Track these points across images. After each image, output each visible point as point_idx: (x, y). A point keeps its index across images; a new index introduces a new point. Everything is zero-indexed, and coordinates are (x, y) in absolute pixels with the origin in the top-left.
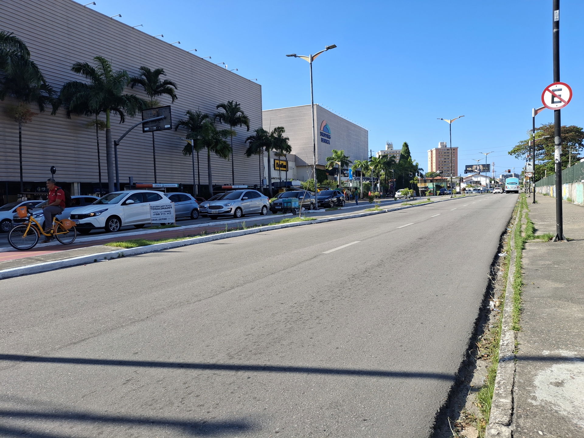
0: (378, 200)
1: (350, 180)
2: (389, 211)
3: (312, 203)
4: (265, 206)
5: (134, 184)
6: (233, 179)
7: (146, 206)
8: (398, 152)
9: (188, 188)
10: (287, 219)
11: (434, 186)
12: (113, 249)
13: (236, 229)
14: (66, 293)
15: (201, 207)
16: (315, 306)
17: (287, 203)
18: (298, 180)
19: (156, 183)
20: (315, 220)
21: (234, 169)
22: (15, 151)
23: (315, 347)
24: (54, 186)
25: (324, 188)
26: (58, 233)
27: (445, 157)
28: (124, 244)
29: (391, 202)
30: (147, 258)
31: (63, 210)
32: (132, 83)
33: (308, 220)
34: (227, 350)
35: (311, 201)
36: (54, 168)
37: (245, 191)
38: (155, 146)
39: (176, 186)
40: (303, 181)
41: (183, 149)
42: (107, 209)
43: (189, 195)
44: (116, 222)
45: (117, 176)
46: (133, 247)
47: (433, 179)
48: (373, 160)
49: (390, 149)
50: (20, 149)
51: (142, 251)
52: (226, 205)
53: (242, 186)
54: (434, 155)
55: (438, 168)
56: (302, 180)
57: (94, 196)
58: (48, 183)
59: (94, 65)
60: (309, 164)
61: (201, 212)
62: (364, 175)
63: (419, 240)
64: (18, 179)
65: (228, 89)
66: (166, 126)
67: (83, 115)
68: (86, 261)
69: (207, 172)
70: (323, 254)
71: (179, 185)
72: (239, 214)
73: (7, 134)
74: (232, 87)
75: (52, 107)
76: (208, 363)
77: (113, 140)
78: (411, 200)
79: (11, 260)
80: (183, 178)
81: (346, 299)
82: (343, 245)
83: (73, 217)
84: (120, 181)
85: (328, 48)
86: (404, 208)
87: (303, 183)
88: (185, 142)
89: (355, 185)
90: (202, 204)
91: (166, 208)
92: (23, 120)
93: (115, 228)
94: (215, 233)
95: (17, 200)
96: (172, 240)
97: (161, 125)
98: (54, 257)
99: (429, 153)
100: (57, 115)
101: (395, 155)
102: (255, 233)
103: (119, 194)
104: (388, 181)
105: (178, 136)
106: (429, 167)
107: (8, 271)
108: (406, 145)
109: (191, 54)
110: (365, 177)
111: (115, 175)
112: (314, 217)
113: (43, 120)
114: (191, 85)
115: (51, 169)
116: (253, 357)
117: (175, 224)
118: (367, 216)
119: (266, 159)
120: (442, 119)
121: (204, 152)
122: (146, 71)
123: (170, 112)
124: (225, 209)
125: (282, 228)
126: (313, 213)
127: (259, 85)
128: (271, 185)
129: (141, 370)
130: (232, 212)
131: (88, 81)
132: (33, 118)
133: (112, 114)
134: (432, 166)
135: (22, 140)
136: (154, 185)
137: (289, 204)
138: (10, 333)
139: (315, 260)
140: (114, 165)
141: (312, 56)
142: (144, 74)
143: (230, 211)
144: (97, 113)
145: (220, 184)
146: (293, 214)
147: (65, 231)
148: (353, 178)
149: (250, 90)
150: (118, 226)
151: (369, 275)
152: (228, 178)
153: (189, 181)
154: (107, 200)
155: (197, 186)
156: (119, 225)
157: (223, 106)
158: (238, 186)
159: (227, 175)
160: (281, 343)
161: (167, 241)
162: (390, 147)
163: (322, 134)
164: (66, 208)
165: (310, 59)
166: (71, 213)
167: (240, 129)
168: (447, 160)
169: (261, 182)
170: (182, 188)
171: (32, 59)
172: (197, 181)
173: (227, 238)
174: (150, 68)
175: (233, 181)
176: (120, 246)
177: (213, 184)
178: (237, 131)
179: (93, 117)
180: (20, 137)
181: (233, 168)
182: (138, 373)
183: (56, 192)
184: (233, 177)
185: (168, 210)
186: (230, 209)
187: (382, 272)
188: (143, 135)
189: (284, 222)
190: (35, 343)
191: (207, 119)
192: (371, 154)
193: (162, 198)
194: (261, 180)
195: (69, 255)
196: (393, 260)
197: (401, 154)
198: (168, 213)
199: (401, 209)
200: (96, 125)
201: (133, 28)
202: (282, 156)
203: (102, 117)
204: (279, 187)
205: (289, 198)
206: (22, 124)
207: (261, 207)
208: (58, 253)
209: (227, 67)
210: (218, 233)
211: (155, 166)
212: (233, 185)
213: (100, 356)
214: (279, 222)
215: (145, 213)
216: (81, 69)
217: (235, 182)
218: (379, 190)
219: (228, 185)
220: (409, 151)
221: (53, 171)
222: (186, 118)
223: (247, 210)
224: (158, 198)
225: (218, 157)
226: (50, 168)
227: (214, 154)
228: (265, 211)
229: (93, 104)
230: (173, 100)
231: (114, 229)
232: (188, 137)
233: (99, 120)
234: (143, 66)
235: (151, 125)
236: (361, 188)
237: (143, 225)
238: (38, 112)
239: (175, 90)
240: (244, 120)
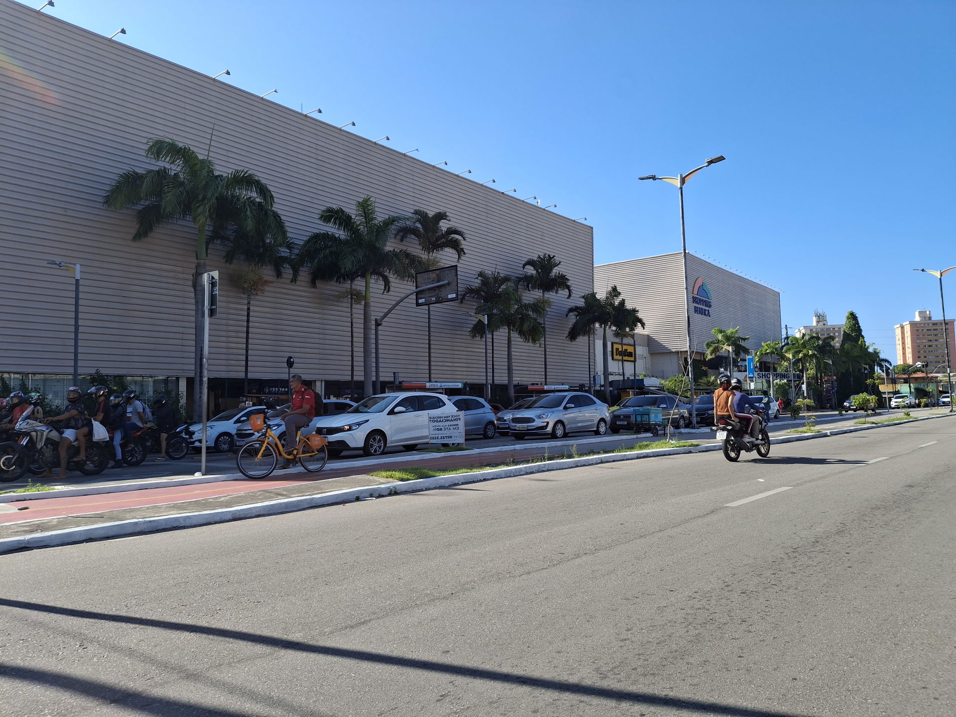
0: (811, 414)
1: (749, 378)
2: (832, 434)
3: (683, 416)
4: (602, 420)
5: (400, 383)
6: (546, 375)
7: (423, 417)
8: (836, 329)
9: (476, 389)
10: (645, 443)
11: (913, 390)
12: (382, 481)
13: (562, 457)
14: (325, 546)
15: (499, 419)
16: (734, 600)
17: (642, 415)
18: (653, 376)
19: (430, 381)
20: (697, 445)
21: (547, 360)
22: (240, 335)
23: (751, 674)
24: (300, 386)
25: (701, 391)
26: (302, 454)
27: (930, 338)
28: (398, 474)
29: (833, 418)
30: (431, 497)
31: (311, 421)
32: (401, 234)
33: (684, 446)
34: (594, 663)
35: (681, 413)
36: (292, 360)
37: (570, 395)
38: (432, 325)
39: (460, 385)
40: (663, 378)
41: (470, 330)
42: (367, 421)
43: (482, 400)
44: (379, 441)
45: (377, 371)
46: (410, 480)
47: (909, 378)
48: (792, 343)
49: (821, 323)
50: (248, 333)
51: (423, 486)
52: (539, 417)
53: (560, 386)
54: (908, 334)
55: (917, 357)
56: (661, 377)
57: (348, 401)
58: (292, 382)
59: (352, 211)
60: (674, 350)
61: (499, 428)
62: (775, 370)
63: (907, 488)
64: (242, 375)
65: (540, 236)
66: (450, 296)
67: (333, 283)
68: (345, 498)
69: (507, 364)
70: (726, 507)
71: (464, 384)
72: (560, 432)
73: (231, 311)
74: (547, 232)
75: (292, 272)
76: (566, 681)
77: (373, 318)
78: (873, 415)
79: (242, 493)
80: (469, 373)
81: (791, 591)
82: (761, 492)
83: (320, 431)
84: (381, 379)
85: (710, 162)
86: (861, 429)
87: (663, 382)
88: (474, 320)
89: (760, 387)
90: (499, 415)
91: (452, 420)
92: (253, 291)
93: (378, 449)
94: (528, 462)
95: (239, 405)
96: (465, 470)
97: (443, 294)
98: (300, 491)
99: (897, 330)
100: (298, 283)
101: (832, 334)
102: (592, 464)
103: (384, 398)
104: (821, 380)
105: (464, 309)
106: (898, 356)
107: (241, 510)
108: (853, 317)
109: (486, 187)
110: (778, 372)
111: (374, 369)
112: (694, 442)
113: (279, 290)
114: (486, 233)
115: (288, 361)
116: (641, 679)
117: (464, 445)
118: (793, 441)
119: (599, 344)
120: (923, 270)
121: (502, 333)
122: (421, 216)
123: (457, 275)
124: (538, 423)
125: (638, 458)
126: (689, 433)
127: (588, 226)
128: (608, 386)
129: (460, 680)
130: (549, 429)
131: (341, 234)
132: (267, 288)
133: (372, 281)
134: (904, 354)
135: (251, 319)
136: (428, 385)
137: (645, 418)
138: (257, 602)
139: (714, 517)
140: (374, 355)
141: (683, 176)
142: (419, 221)
143: (546, 426)
144: (352, 280)
145: (525, 383)
146: (652, 435)
147: (313, 452)
148: (756, 374)
149: (575, 235)
150: (381, 446)
151: (824, 549)
152: (537, 373)
153: (479, 378)
154: (366, 406)
155: (489, 386)
156: (383, 445)
157: (530, 263)
158: (553, 387)
159: (536, 369)
160: (686, 660)
161: (458, 472)
162: (821, 320)
163: (695, 300)
164: (315, 417)
165: (679, 181)
166: (317, 426)
167: (557, 297)
168: (934, 343)
169: (592, 379)
170: (468, 389)
171: (275, 208)
172: (490, 378)
173: (548, 470)
174: (428, 212)
175: (546, 378)
176: (391, 477)
177: (515, 383)
178: (552, 300)
179: (347, 285)
180: (248, 315)
181: (545, 358)
182: (456, 685)
183: (303, 394)
184: (546, 372)
185: (455, 423)
186: (545, 424)
187: (849, 544)
188: (415, 310)
189: (641, 448)
190: (296, 622)
191: (509, 284)
192: (787, 333)
193: (445, 404)
194: (592, 376)
195: (321, 489)
196: (866, 525)
197: (844, 332)
198: (455, 427)
199: (856, 430)
200: (350, 296)
201: (404, 155)
202: (627, 337)
203: (359, 284)
204: (621, 389)
205: (645, 407)
206: (252, 297)
207: (596, 422)
208: (306, 485)
209: (539, 203)
210: (533, 462)
211: (430, 357)
212: (546, 385)
213: (392, 651)
214: (632, 448)
215: (421, 427)
216: (331, 217)
217: (548, 380)
218: (805, 395)
219: (537, 384)
220: (859, 327)
221: (290, 364)
222: (477, 283)
223: (573, 426)
224: (439, 404)
225: (522, 340)
226: (287, 359)
227: (517, 336)
228: (602, 429)
229: (348, 264)
230: (459, 257)
231: (375, 451)
232: (479, 311)
233: (355, 290)
234: (417, 208)
235: (427, 295)
236: (771, 392)
237: (416, 445)
238: (274, 279)
239: (463, 242)
240: (561, 282)
